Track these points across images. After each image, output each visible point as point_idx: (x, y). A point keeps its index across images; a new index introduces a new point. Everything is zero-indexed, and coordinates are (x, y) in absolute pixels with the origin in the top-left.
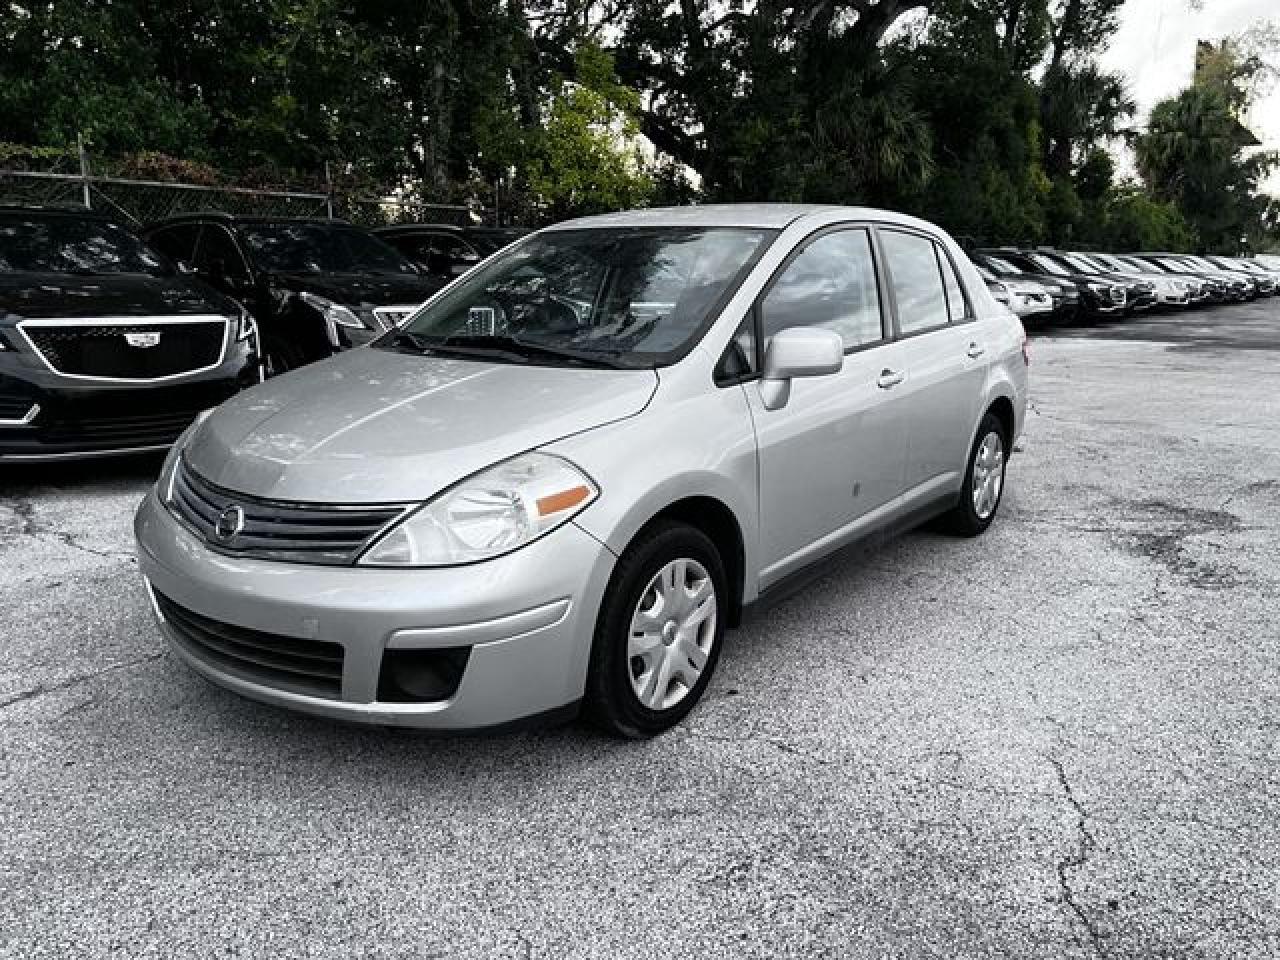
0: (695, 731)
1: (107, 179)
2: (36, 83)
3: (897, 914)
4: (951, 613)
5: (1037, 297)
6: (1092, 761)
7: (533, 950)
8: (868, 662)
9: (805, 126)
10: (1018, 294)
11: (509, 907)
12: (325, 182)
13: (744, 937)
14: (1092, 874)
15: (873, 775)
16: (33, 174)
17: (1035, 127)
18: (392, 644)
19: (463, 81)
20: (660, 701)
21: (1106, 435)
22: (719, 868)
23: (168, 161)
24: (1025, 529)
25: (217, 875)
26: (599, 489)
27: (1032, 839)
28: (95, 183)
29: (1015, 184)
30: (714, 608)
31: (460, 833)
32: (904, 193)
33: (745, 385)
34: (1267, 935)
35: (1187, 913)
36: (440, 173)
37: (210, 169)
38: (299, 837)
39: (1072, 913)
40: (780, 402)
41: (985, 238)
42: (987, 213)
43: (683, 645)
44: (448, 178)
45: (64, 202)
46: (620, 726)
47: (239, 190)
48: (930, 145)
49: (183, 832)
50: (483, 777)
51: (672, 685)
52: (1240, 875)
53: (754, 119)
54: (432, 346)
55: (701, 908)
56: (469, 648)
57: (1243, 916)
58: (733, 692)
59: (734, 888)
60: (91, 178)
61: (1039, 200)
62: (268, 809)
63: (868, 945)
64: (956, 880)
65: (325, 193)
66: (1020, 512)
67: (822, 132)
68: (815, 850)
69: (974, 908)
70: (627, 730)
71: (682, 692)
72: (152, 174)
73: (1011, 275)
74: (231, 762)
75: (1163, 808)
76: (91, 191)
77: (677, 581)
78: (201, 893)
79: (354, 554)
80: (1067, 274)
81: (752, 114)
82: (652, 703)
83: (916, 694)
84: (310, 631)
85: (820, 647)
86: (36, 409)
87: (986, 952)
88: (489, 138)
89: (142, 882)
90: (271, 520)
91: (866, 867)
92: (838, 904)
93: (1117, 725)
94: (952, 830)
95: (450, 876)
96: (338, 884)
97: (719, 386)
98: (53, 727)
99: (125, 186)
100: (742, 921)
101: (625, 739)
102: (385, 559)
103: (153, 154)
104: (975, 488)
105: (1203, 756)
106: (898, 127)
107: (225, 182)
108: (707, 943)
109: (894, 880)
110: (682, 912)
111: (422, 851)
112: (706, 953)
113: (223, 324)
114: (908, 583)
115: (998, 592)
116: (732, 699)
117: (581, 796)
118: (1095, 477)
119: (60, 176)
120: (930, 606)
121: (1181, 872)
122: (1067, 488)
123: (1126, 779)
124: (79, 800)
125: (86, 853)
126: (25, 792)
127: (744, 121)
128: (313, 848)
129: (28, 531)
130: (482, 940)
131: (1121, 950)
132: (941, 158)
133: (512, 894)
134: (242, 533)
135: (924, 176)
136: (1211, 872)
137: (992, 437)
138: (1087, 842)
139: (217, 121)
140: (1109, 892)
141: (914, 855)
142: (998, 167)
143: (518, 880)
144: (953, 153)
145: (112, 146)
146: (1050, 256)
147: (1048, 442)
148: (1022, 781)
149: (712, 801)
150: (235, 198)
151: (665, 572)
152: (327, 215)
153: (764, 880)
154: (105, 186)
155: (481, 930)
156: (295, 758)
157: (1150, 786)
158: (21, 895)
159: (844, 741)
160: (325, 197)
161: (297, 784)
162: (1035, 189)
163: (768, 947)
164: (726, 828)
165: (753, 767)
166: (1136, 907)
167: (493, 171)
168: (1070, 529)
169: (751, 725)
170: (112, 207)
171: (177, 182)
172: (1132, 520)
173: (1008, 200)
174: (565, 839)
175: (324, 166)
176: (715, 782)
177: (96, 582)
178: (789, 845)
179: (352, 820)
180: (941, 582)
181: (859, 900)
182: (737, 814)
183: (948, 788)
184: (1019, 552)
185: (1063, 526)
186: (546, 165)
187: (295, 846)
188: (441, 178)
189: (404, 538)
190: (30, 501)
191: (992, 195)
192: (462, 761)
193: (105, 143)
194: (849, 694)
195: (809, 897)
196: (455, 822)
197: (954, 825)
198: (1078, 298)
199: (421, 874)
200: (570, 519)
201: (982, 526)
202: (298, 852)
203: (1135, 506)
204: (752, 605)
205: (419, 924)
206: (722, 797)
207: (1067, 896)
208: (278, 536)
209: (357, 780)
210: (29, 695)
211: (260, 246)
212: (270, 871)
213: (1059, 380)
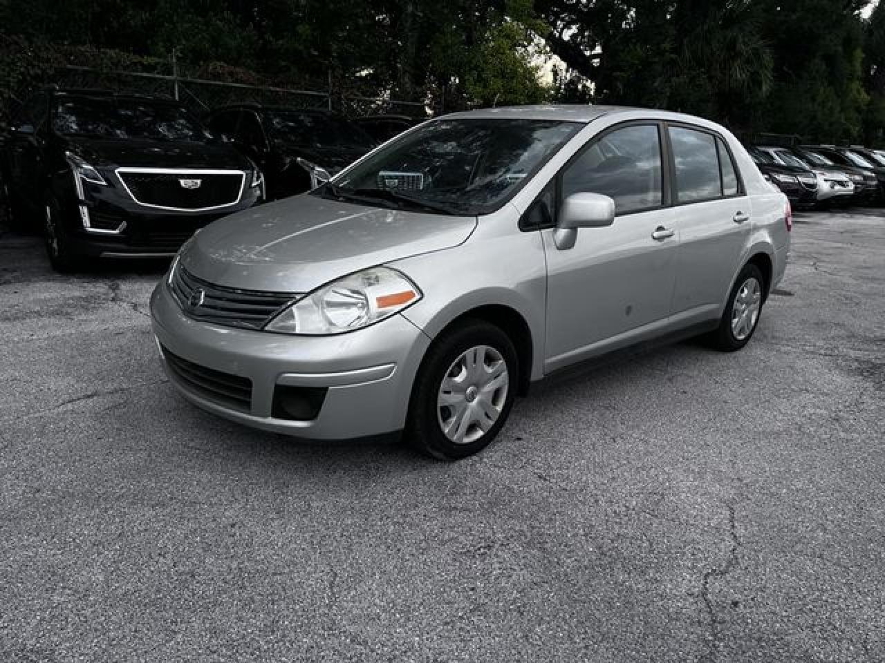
0: (485, 460)
1: (189, 79)
2: (150, 15)
3: (579, 589)
4: (694, 402)
5: (841, 183)
6: (758, 510)
7: (338, 579)
8: (621, 429)
9: (676, 50)
10: (826, 180)
11: (331, 552)
12: (328, 84)
13: (473, 589)
14: (728, 582)
15: (596, 501)
16: (145, 75)
17: (859, 54)
18: (280, 382)
19: (425, 15)
20: (461, 438)
21: (865, 288)
22: (471, 545)
23: (228, 68)
24: (772, 350)
25: (165, 511)
26: (422, 294)
27: (693, 555)
28: (182, 82)
29: (839, 97)
30: (507, 381)
31: (314, 505)
32: (747, 101)
33: (543, 231)
34: (842, 638)
35: (788, 616)
36: (407, 80)
37: (254, 74)
38: (218, 496)
39: (703, 605)
40: (568, 244)
41: (810, 137)
42: (814, 118)
43: (481, 403)
44: (412, 83)
45: (162, 94)
46: (430, 451)
47: (271, 88)
48: (771, 65)
49: (153, 485)
50: (340, 472)
51: (472, 428)
52: (840, 597)
53: (635, 44)
54: (344, 195)
55: (451, 568)
56: (326, 389)
57: (830, 624)
58: (519, 439)
59: (477, 559)
60: (179, 78)
61: (858, 110)
62: (205, 476)
63: (553, 605)
64: (629, 574)
65: (328, 92)
66: (773, 337)
67: (687, 54)
68: (539, 543)
69: (635, 592)
70: (436, 454)
71: (480, 434)
72: (216, 76)
73: (824, 167)
74: (192, 448)
75: (799, 547)
76: (179, 86)
77: (478, 359)
78: (154, 520)
79: (263, 323)
80: (870, 166)
81: (634, 41)
82: (455, 438)
83: (647, 453)
84: (233, 369)
85: (590, 416)
86: (124, 224)
87: (632, 620)
88: (441, 55)
89: (122, 510)
90: (220, 299)
91: (570, 557)
92: (542, 577)
93: (788, 489)
94: (639, 542)
95: (300, 529)
96: (233, 526)
97: (522, 230)
98: (98, 417)
99: (201, 84)
100: (475, 580)
101: (436, 460)
102: (281, 328)
103: (219, 64)
104: (734, 318)
105: (845, 517)
106: (747, 52)
107: (262, 83)
108: (447, 589)
109: (586, 568)
110: (438, 569)
111: (289, 512)
112: (445, 595)
113: (242, 176)
114: (670, 380)
115: (735, 392)
116: (517, 443)
117: (397, 491)
118: (844, 318)
119: (161, 76)
120: (681, 397)
121: (795, 590)
122: (817, 324)
123: (779, 524)
124: (99, 459)
125: (96, 489)
126: (71, 452)
127: (628, 46)
128: (225, 503)
129: (113, 300)
130: (308, 569)
131: (729, 633)
132: (779, 76)
133: (335, 544)
134: (203, 306)
135: (764, 88)
136: (817, 593)
137: (752, 281)
138: (733, 562)
139: (261, 42)
140: (736, 595)
141: (605, 555)
142: (826, 84)
143: (342, 536)
144: (790, 72)
145: (195, 57)
146: (860, 153)
147: (816, 290)
148: (702, 517)
149: (481, 505)
150: (269, 94)
151: (469, 353)
152: (327, 106)
153: (498, 556)
154: (188, 84)
155: (310, 563)
156: (230, 450)
157: (795, 531)
158: (53, 509)
159: (584, 478)
160: (327, 95)
161: (227, 465)
162: (855, 101)
163: (486, 597)
164: (485, 522)
165: (516, 487)
166: (751, 608)
167: (443, 80)
168: (807, 353)
169: (524, 460)
170: (192, 98)
171: (233, 82)
172: (859, 350)
173: (831, 109)
174: (379, 516)
175: (327, 74)
176: (488, 493)
177: (143, 333)
178: (523, 538)
179: (253, 489)
180: (695, 381)
181: (558, 576)
182: (495, 515)
183: (648, 515)
184: (762, 364)
185: (803, 349)
186: (479, 75)
187: (214, 500)
188: (406, 83)
189: (292, 316)
190: (119, 282)
191: (819, 105)
192: (330, 462)
193: (190, 55)
194: (600, 448)
195: (524, 572)
196: (314, 497)
197: (641, 540)
198: (876, 185)
199: (283, 526)
200: (399, 312)
201: (738, 346)
202: (215, 503)
203: (867, 340)
204: (538, 382)
205: (274, 554)
206: (489, 503)
207: (704, 594)
208: (223, 309)
209: (263, 466)
210: (89, 397)
211: (279, 127)
212: (196, 513)
213: (845, 246)
